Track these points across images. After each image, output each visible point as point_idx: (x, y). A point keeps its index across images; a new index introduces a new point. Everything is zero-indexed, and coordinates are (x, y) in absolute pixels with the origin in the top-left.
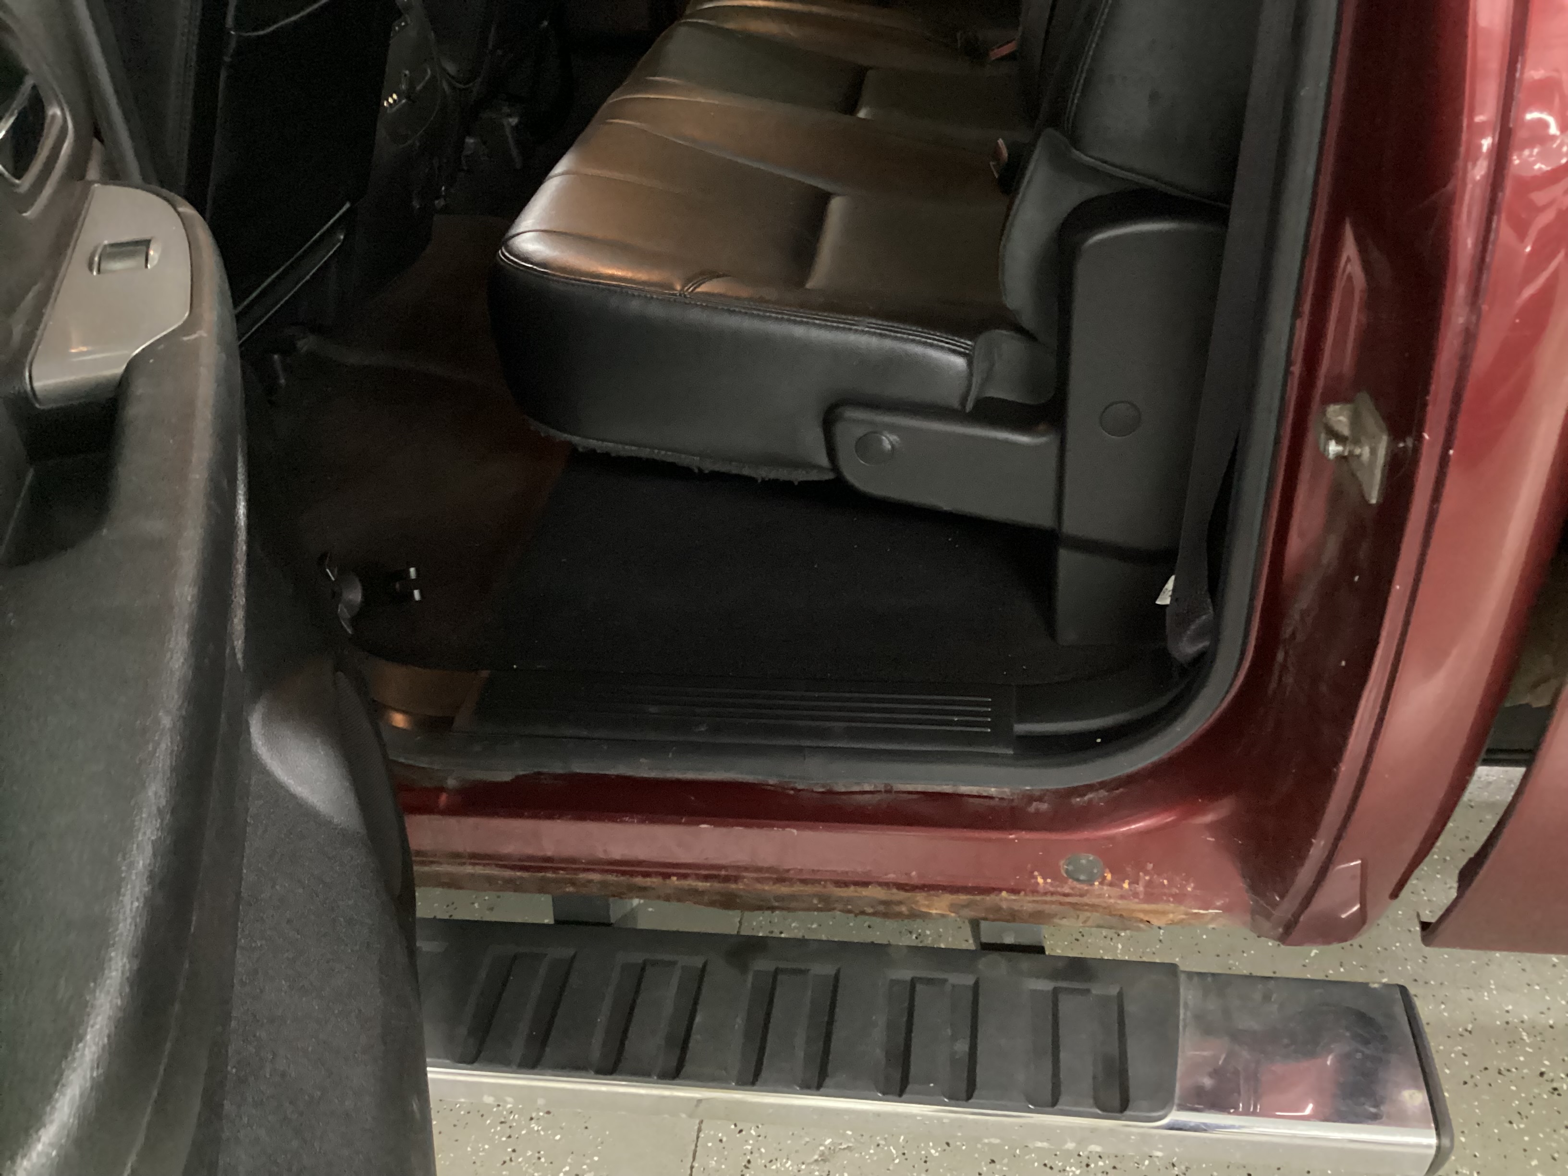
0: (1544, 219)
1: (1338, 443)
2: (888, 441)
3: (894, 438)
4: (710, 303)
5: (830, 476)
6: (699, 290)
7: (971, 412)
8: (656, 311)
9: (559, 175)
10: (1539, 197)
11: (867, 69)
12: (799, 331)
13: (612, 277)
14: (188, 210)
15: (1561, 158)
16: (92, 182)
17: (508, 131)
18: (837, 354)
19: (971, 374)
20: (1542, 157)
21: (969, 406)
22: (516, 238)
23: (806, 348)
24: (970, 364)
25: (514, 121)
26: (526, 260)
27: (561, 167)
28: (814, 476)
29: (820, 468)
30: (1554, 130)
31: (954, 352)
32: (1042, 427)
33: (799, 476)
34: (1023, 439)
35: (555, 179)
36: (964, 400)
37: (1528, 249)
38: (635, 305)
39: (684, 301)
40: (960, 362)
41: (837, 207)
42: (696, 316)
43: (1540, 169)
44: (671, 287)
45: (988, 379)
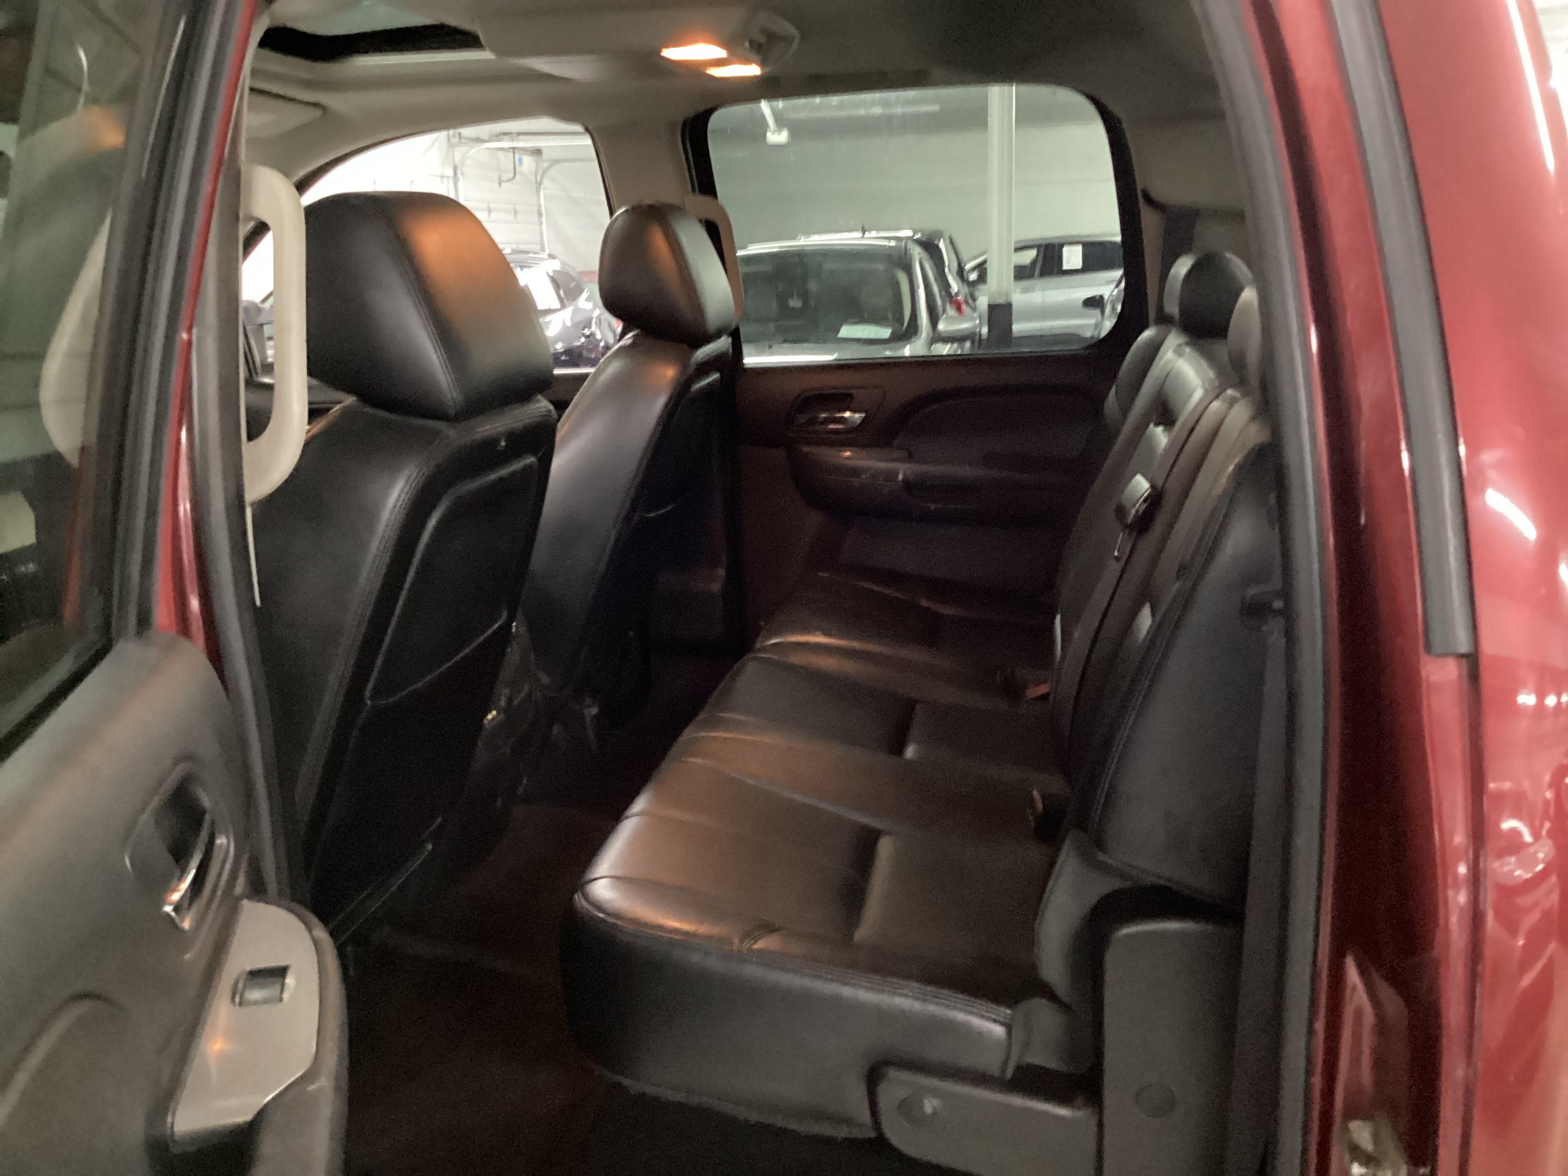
0: (1531, 919)
1: (1361, 1164)
2: (929, 1105)
3: (936, 1102)
4: (765, 959)
5: (872, 1134)
6: (756, 946)
7: (1011, 1080)
8: (713, 963)
9: (638, 815)
10: (1523, 901)
11: (916, 702)
12: (847, 992)
13: (676, 931)
14: (321, 933)
15: (1537, 865)
16: (240, 898)
17: (588, 720)
18: (882, 1015)
19: (1009, 1046)
20: (1521, 865)
21: (1009, 1074)
22: (595, 882)
23: (855, 1007)
24: (1009, 1033)
25: (594, 711)
26: (600, 909)
27: (640, 804)
28: (855, 1133)
29: (861, 1125)
30: (1528, 838)
31: (995, 1021)
32: (1079, 1101)
33: (842, 1132)
34: (1063, 1112)
35: (633, 818)
36: (1003, 1070)
37: (1521, 942)
38: (695, 958)
39: (741, 958)
40: (999, 1031)
41: (885, 848)
42: (751, 971)
43: (1519, 876)
44: (731, 943)
45: (1026, 1045)
